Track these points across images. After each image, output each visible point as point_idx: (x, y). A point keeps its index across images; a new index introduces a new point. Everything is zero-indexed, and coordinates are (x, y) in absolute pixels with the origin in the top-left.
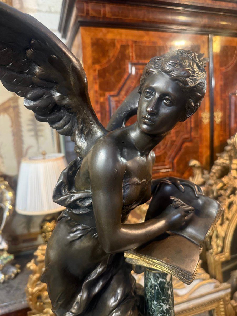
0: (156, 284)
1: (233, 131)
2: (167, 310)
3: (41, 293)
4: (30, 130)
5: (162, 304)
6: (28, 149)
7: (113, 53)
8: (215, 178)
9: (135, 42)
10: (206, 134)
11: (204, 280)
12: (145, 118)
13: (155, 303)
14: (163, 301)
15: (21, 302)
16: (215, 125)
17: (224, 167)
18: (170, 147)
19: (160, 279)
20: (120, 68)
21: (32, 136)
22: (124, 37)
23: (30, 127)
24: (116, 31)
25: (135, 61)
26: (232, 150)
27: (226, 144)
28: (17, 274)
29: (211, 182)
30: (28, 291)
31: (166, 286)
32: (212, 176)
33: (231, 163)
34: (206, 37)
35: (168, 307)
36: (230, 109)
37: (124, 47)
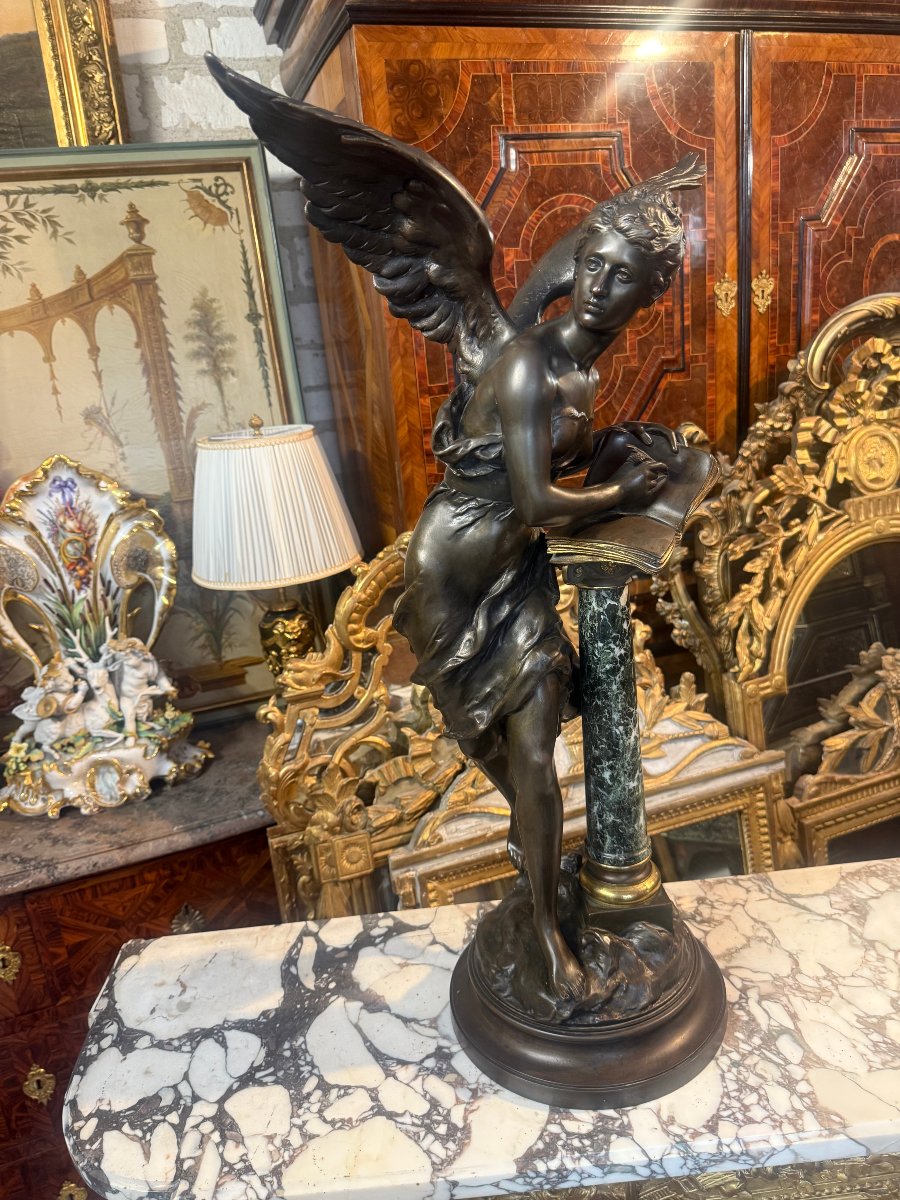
0: (601, 610)
1: (806, 335)
2: (621, 656)
3: (299, 779)
4: (196, 355)
5: (612, 646)
6: (194, 414)
7: (453, 106)
8: (749, 474)
9: (516, 66)
10: (728, 345)
11: (713, 738)
12: (589, 303)
13: (601, 645)
14: (615, 639)
15: (240, 816)
16: (754, 318)
17: (774, 440)
18: (624, 391)
19: (609, 602)
20: (474, 153)
21: (203, 372)
22: (481, 53)
23: (195, 345)
24: (457, 32)
25: (516, 128)
26: (798, 389)
27: (785, 375)
28: (207, 763)
29: (738, 484)
30: (267, 777)
31: (619, 613)
32: (742, 470)
33: (795, 428)
34: (731, 35)
35: (623, 651)
36: (801, 266)
37: (484, 84)
